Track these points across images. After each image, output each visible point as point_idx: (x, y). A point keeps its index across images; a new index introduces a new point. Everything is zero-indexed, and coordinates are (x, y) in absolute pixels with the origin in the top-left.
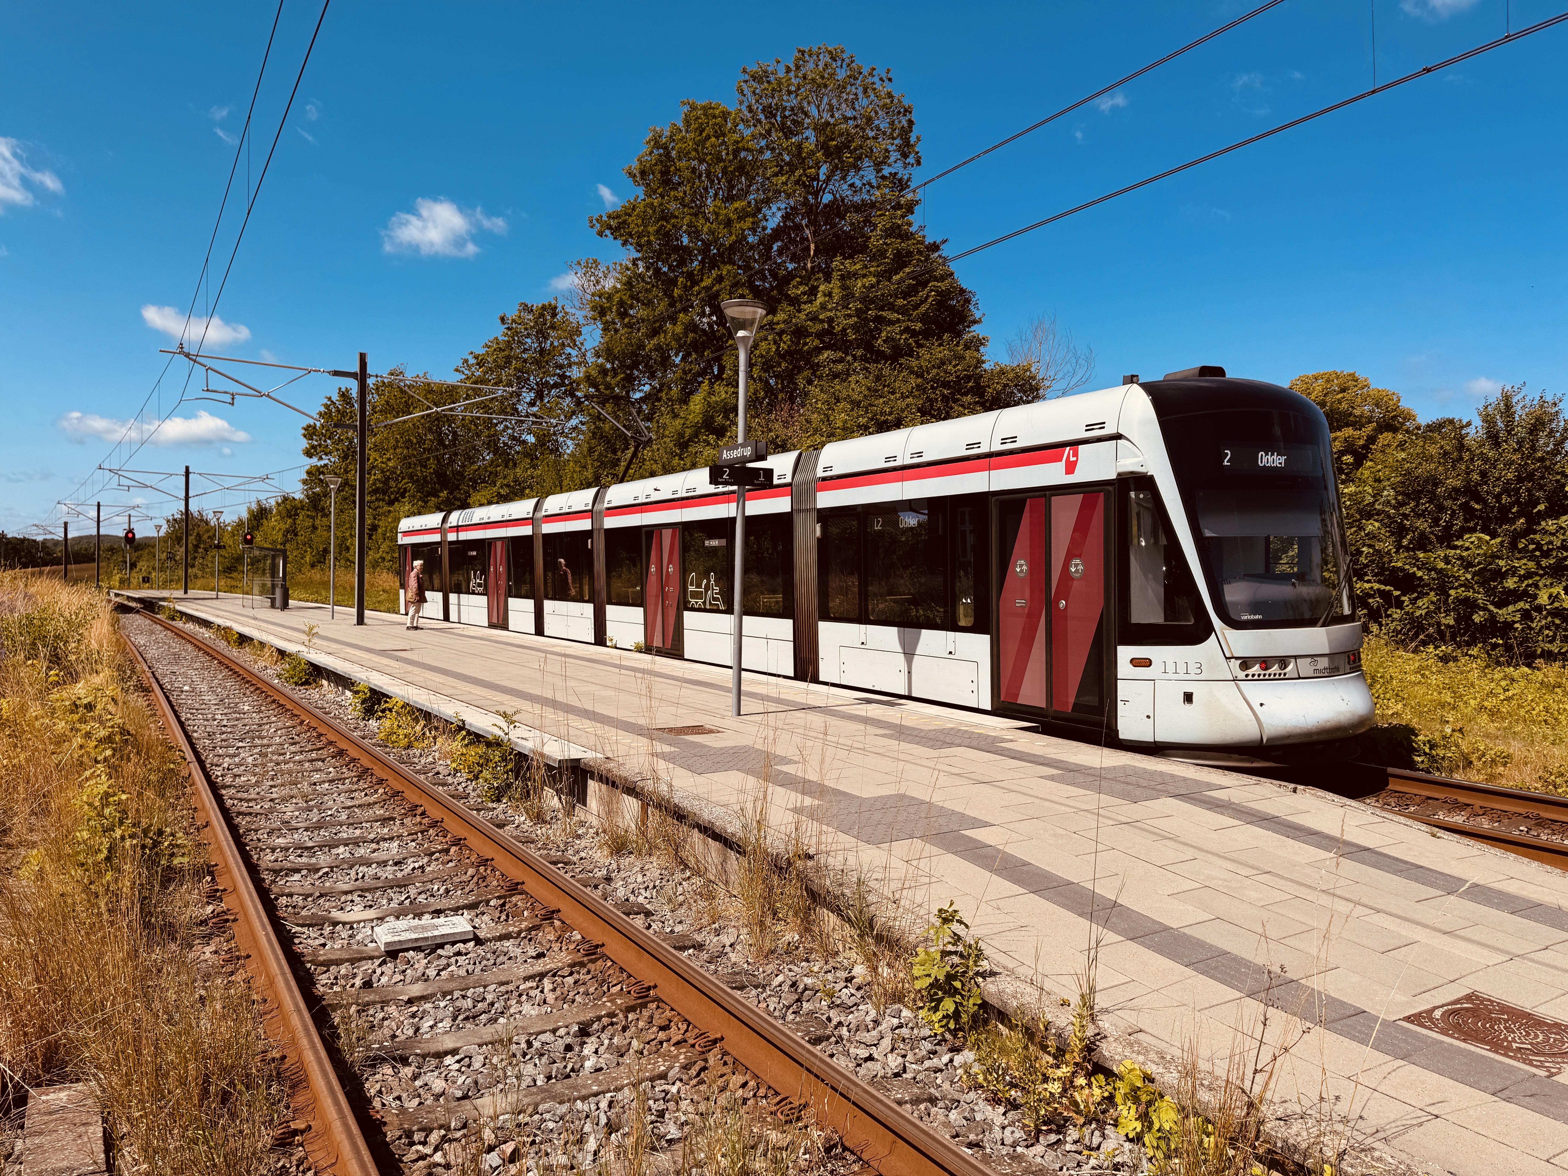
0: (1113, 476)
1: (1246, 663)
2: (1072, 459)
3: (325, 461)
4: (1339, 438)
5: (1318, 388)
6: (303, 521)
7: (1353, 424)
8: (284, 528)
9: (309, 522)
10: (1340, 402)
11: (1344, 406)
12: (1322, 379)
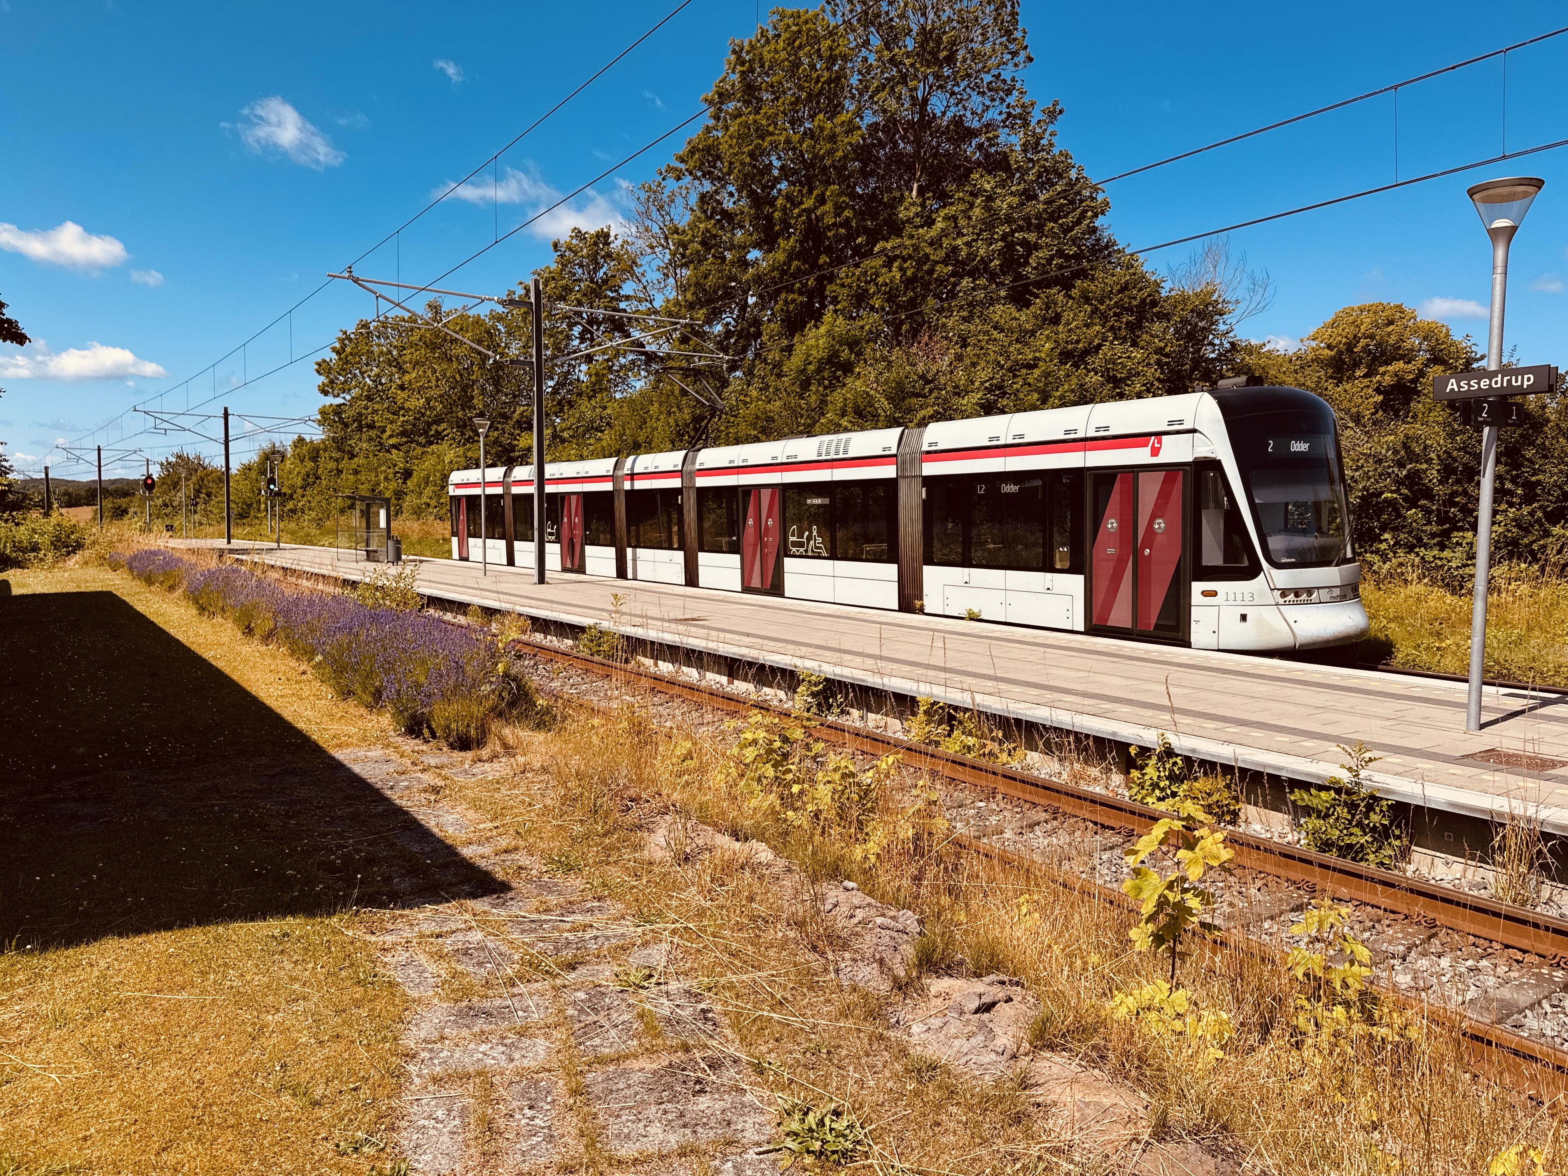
0: (1191, 460)
1: (1284, 593)
2: (1157, 445)
3: (339, 401)
4: (1389, 372)
5: (1367, 320)
6: (326, 465)
7: (1402, 357)
8: (303, 472)
9: (332, 465)
10: (1389, 335)
11: (1392, 340)
12: (1369, 311)
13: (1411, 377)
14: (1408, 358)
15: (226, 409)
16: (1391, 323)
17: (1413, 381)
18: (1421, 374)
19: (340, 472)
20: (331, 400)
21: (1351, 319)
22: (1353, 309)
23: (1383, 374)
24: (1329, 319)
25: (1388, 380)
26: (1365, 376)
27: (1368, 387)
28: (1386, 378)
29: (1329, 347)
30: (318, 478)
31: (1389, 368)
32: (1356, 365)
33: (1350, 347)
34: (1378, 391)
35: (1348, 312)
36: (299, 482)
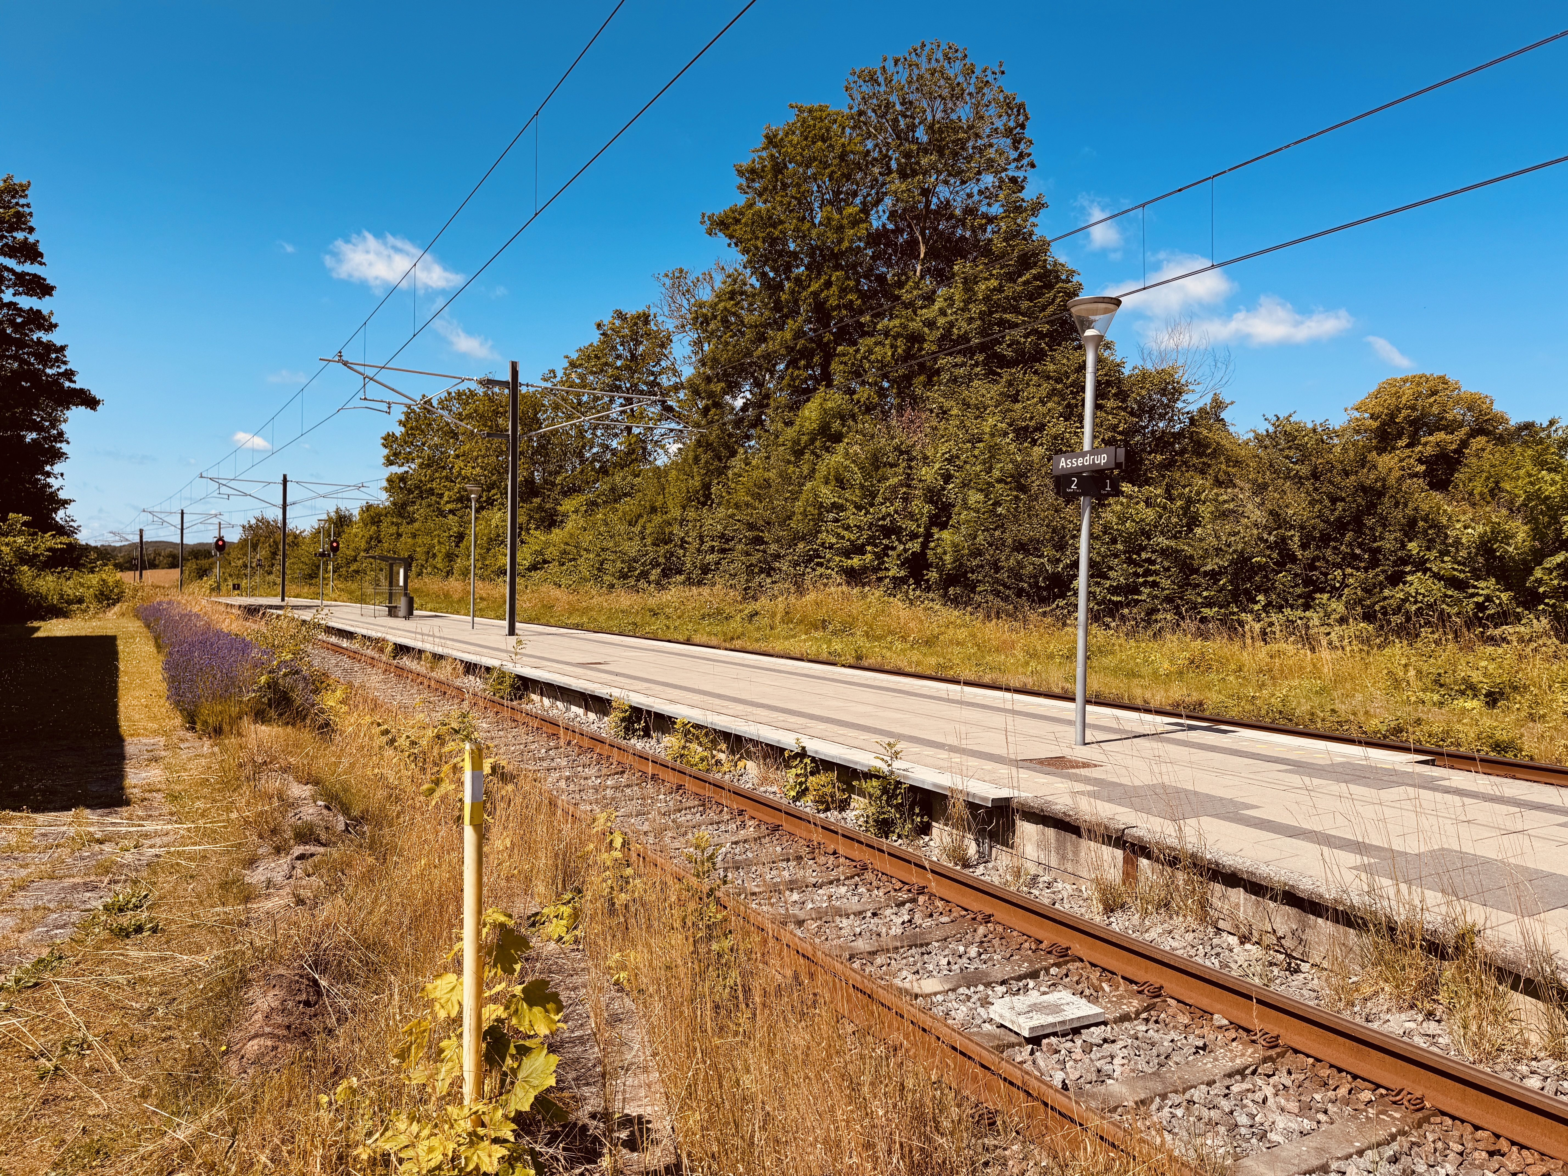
3: (405, 468)
4: (1430, 443)
5: (1408, 391)
6: (387, 528)
7: (1445, 428)
8: (367, 535)
9: (393, 529)
10: (1431, 405)
11: (1435, 410)
12: (1412, 382)
13: (1454, 447)
14: (1451, 427)
15: (285, 477)
16: (1434, 393)
17: (1455, 451)
18: (1464, 444)
19: (399, 535)
20: (396, 469)
21: (1394, 390)
22: (1396, 380)
23: (1425, 444)
24: (1373, 389)
25: (1429, 451)
26: (1408, 446)
27: (1410, 457)
28: (1428, 448)
29: (1372, 417)
30: (380, 542)
31: (1430, 438)
32: (1399, 436)
33: (1392, 416)
34: (1420, 461)
35: (1392, 383)
36: (363, 545)
